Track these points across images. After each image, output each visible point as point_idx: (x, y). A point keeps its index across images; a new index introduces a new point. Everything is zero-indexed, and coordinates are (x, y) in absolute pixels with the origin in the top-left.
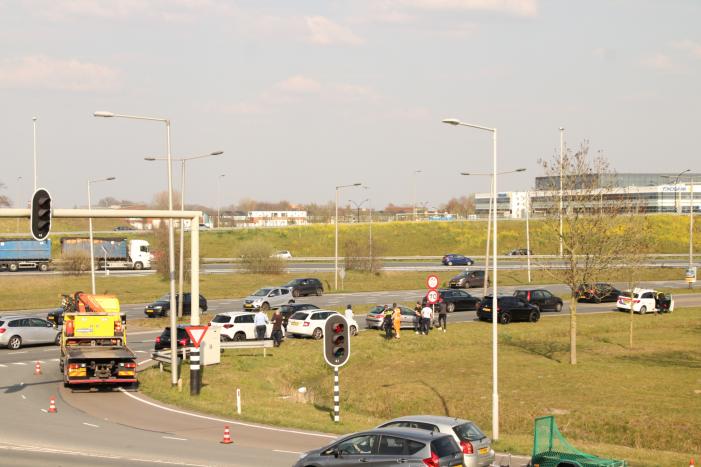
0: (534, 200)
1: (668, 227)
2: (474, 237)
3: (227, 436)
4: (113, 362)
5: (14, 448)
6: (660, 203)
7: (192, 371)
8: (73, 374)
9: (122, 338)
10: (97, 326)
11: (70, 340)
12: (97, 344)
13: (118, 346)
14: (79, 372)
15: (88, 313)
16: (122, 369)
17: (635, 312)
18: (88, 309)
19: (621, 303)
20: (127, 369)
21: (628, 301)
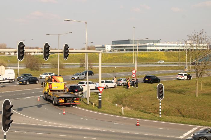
0: (112, 47)
3: (138, 123)
4: (72, 98)
5: (74, 128)
6: (148, 48)
7: (99, 101)
8: (60, 102)
9: (66, 90)
10: (59, 86)
11: (50, 91)
12: (59, 92)
13: (65, 92)
14: (62, 101)
15: (55, 82)
16: (75, 100)
17: (182, 80)
18: (55, 81)
19: (178, 77)
20: (76, 100)
21: (180, 76)
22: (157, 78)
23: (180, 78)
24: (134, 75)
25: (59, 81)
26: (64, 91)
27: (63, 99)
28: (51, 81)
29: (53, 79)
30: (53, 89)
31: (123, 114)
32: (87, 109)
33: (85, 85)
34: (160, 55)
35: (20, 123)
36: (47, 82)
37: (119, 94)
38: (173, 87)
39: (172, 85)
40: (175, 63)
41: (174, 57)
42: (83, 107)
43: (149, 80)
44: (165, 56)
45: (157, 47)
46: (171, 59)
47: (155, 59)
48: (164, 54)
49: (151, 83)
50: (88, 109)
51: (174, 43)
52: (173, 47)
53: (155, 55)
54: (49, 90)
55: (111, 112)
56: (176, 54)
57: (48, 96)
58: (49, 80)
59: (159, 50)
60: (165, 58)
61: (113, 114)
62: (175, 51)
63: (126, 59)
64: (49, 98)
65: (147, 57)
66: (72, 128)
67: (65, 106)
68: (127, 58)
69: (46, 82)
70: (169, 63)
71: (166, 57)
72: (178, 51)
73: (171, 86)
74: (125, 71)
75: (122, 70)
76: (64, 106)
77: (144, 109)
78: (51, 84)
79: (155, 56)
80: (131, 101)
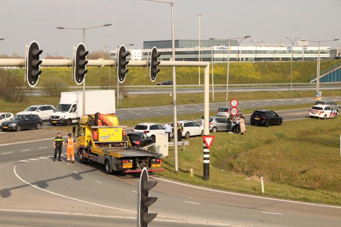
0: (144, 54)
1: (240, 69)
2: (141, 75)
4: (149, 159)
7: (204, 164)
8: (124, 167)
9: (127, 142)
10: (113, 135)
11: (95, 144)
12: (112, 146)
13: (125, 147)
14: (128, 165)
15: (104, 127)
16: (154, 163)
17: (321, 118)
18: (104, 123)
19: (312, 113)
20: (157, 163)
21: (317, 112)
22: (277, 116)
23: (317, 115)
24: (234, 109)
25: (111, 124)
26: (122, 144)
27: (131, 161)
28: (96, 124)
29: (99, 121)
30: (101, 140)
31: (263, 191)
32: (179, 181)
33: (148, 132)
34: (246, 68)
35: (69, 214)
36: (86, 127)
37: (216, 148)
38: (309, 133)
39: (307, 129)
40: (279, 86)
41: (274, 73)
42: (169, 178)
43: (262, 119)
44: (256, 71)
45: (239, 53)
46: (269, 77)
47: (237, 76)
48: (254, 67)
49: (266, 127)
50: (183, 181)
51: (271, 46)
52: (265, 53)
53: (237, 68)
54: (94, 142)
55: (235, 187)
56: (277, 66)
57: (90, 155)
58: (91, 121)
59: (244, 59)
60: (257, 75)
61: (241, 192)
62: (273, 62)
63: (180, 77)
64: (92, 158)
65: (222, 73)
66: (185, 222)
67: (131, 176)
68: (183, 76)
69: (83, 126)
70: (269, 85)
71: (259, 73)
72: (279, 62)
73: (305, 132)
74: (190, 101)
75: (185, 100)
76: (128, 176)
77: (290, 179)
78: (96, 129)
79: (236, 72)
80: (253, 164)
